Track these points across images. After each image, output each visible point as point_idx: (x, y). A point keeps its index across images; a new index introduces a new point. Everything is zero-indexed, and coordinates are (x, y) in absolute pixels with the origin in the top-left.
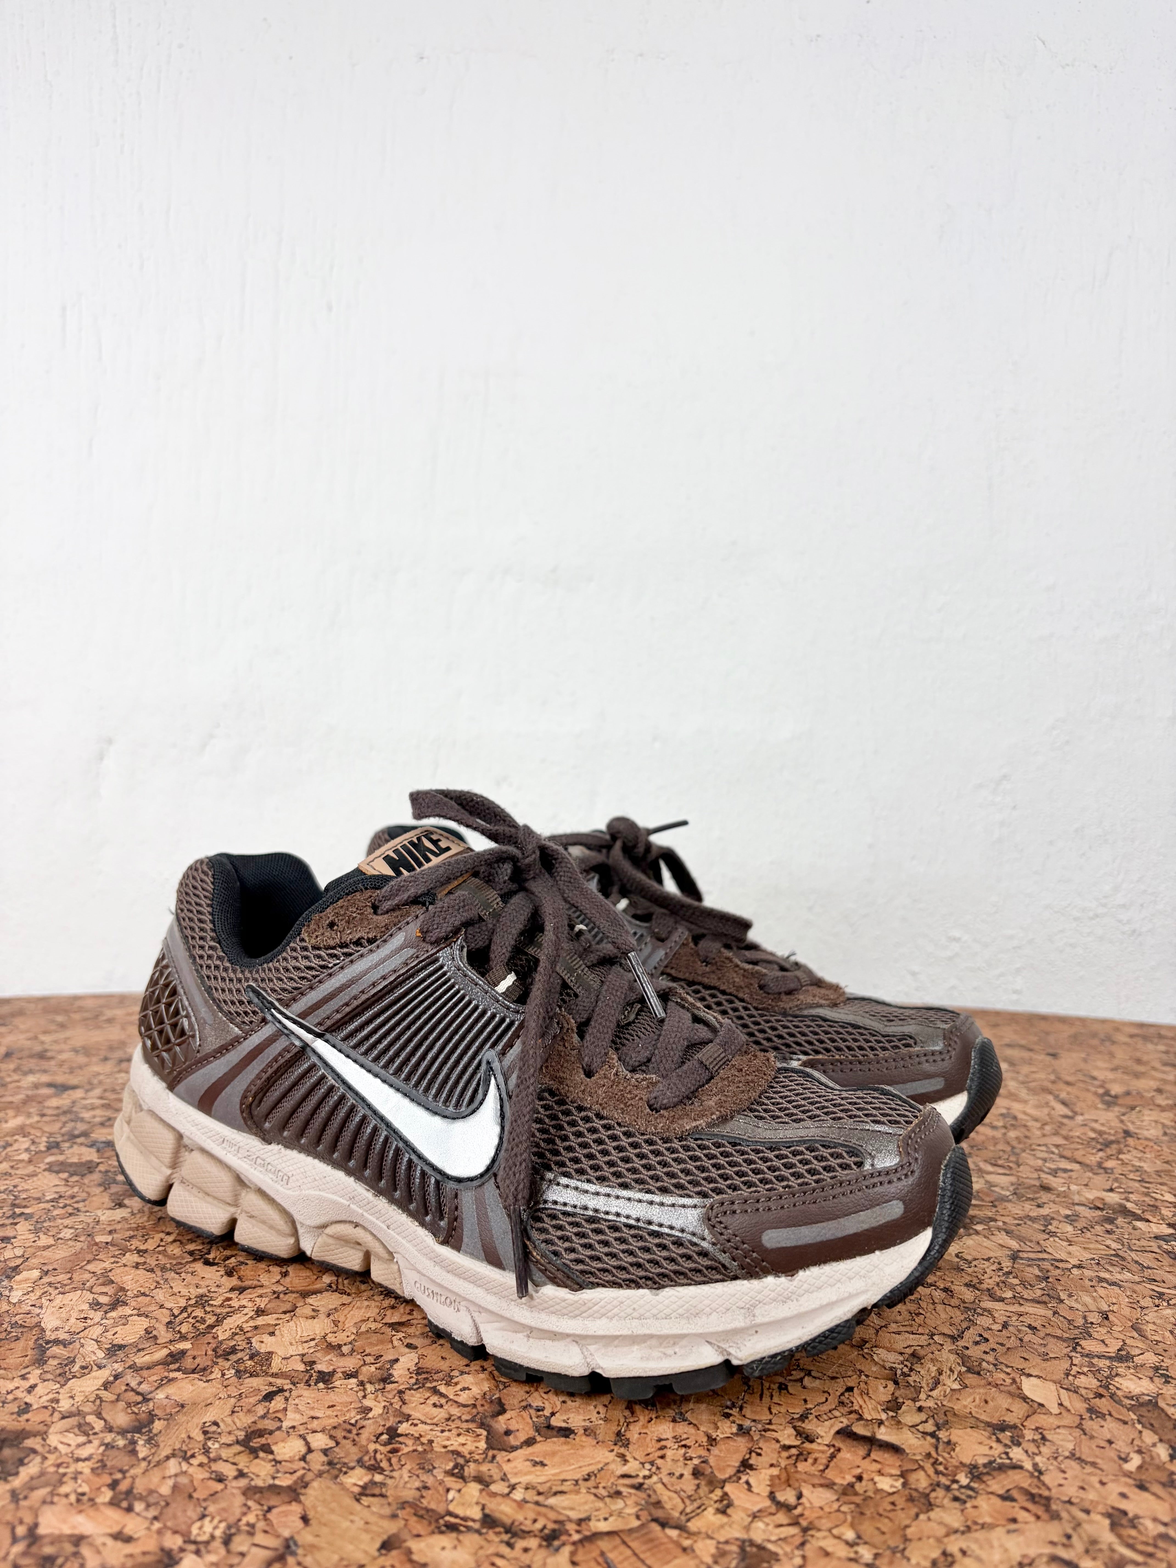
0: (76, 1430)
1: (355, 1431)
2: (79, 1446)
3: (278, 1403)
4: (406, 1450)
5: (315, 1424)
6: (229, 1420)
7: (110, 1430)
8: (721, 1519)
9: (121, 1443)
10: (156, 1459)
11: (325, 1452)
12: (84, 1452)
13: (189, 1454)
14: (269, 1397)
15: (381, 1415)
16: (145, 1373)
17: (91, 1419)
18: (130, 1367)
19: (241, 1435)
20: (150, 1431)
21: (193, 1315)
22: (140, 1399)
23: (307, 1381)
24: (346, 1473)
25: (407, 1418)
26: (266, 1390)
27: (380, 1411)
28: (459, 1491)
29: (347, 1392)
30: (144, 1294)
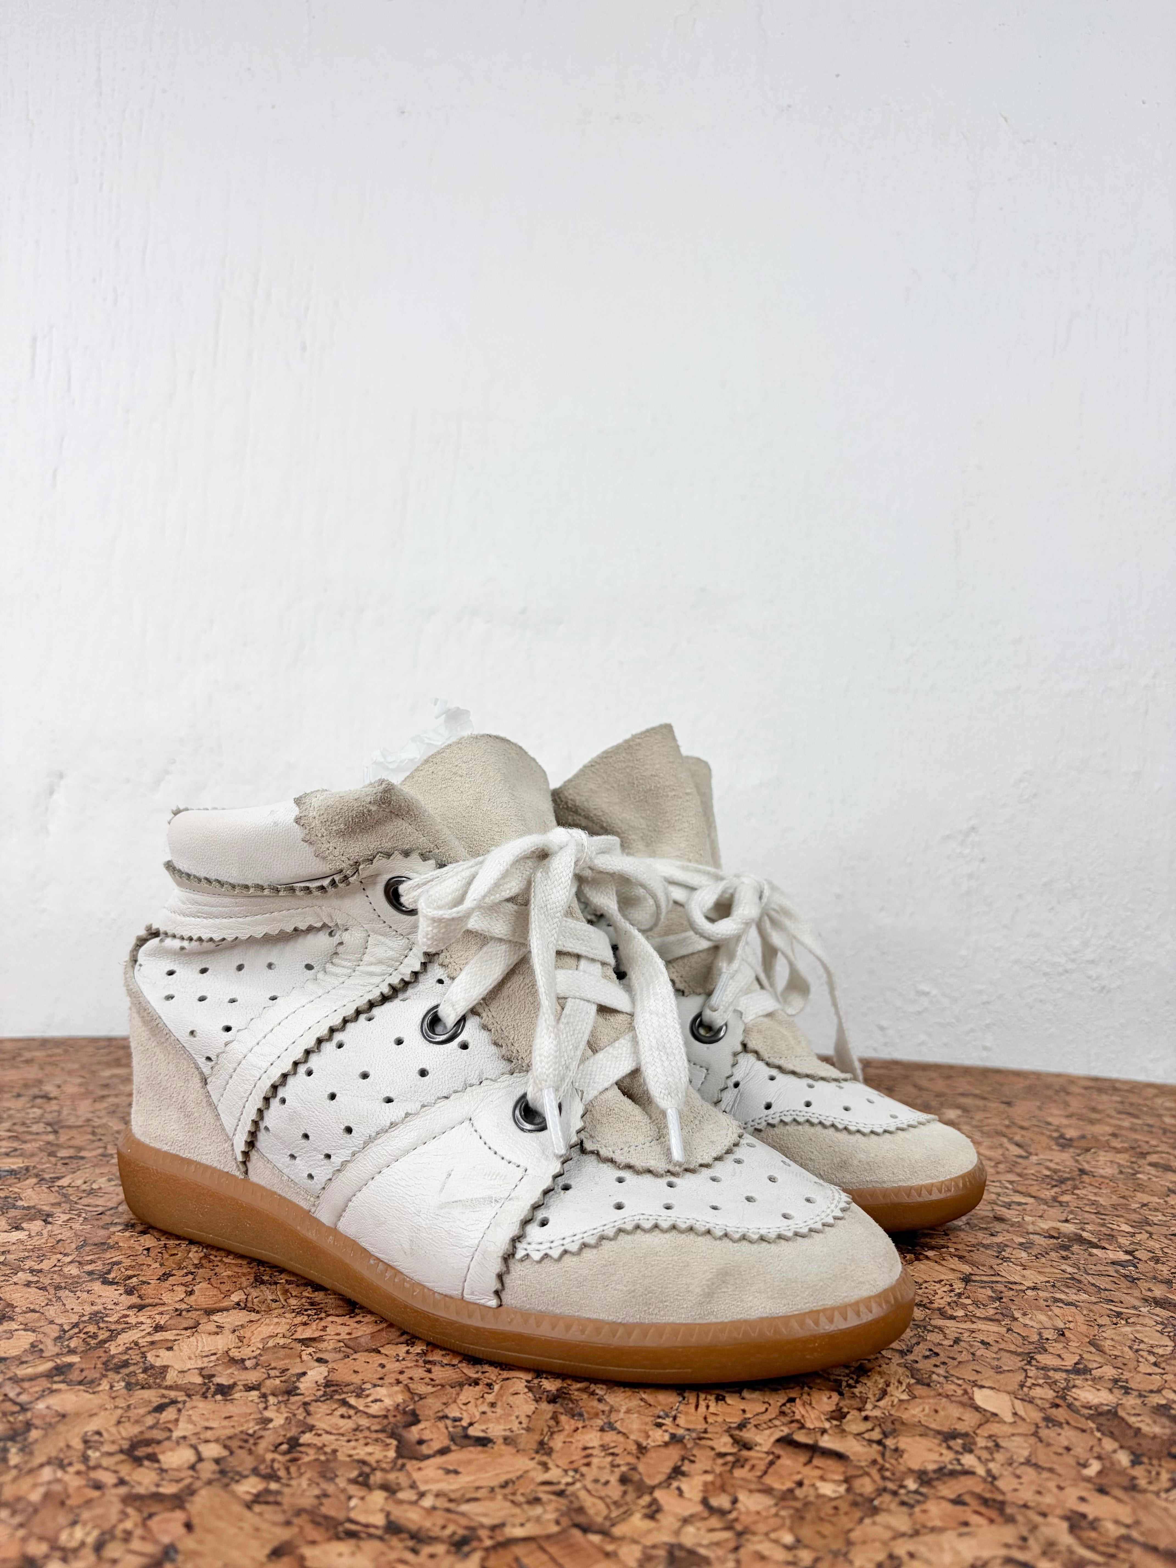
1: (251, 1441)
3: (169, 1414)
4: (306, 1459)
5: (209, 1435)
6: (114, 1430)
8: (649, 1524)
10: (29, 1466)
11: (217, 1461)
13: (66, 1462)
14: (160, 1408)
15: (282, 1426)
16: (26, 1385)
18: (10, 1379)
19: (126, 1445)
20: (25, 1439)
21: (85, 1330)
22: (17, 1408)
23: (203, 1393)
24: (237, 1481)
25: (311, 1428)
26: (157, 1401)
27: (282, 1422)
28: (362, 1498)
29: (246, 1404)
30: (34, 1311)
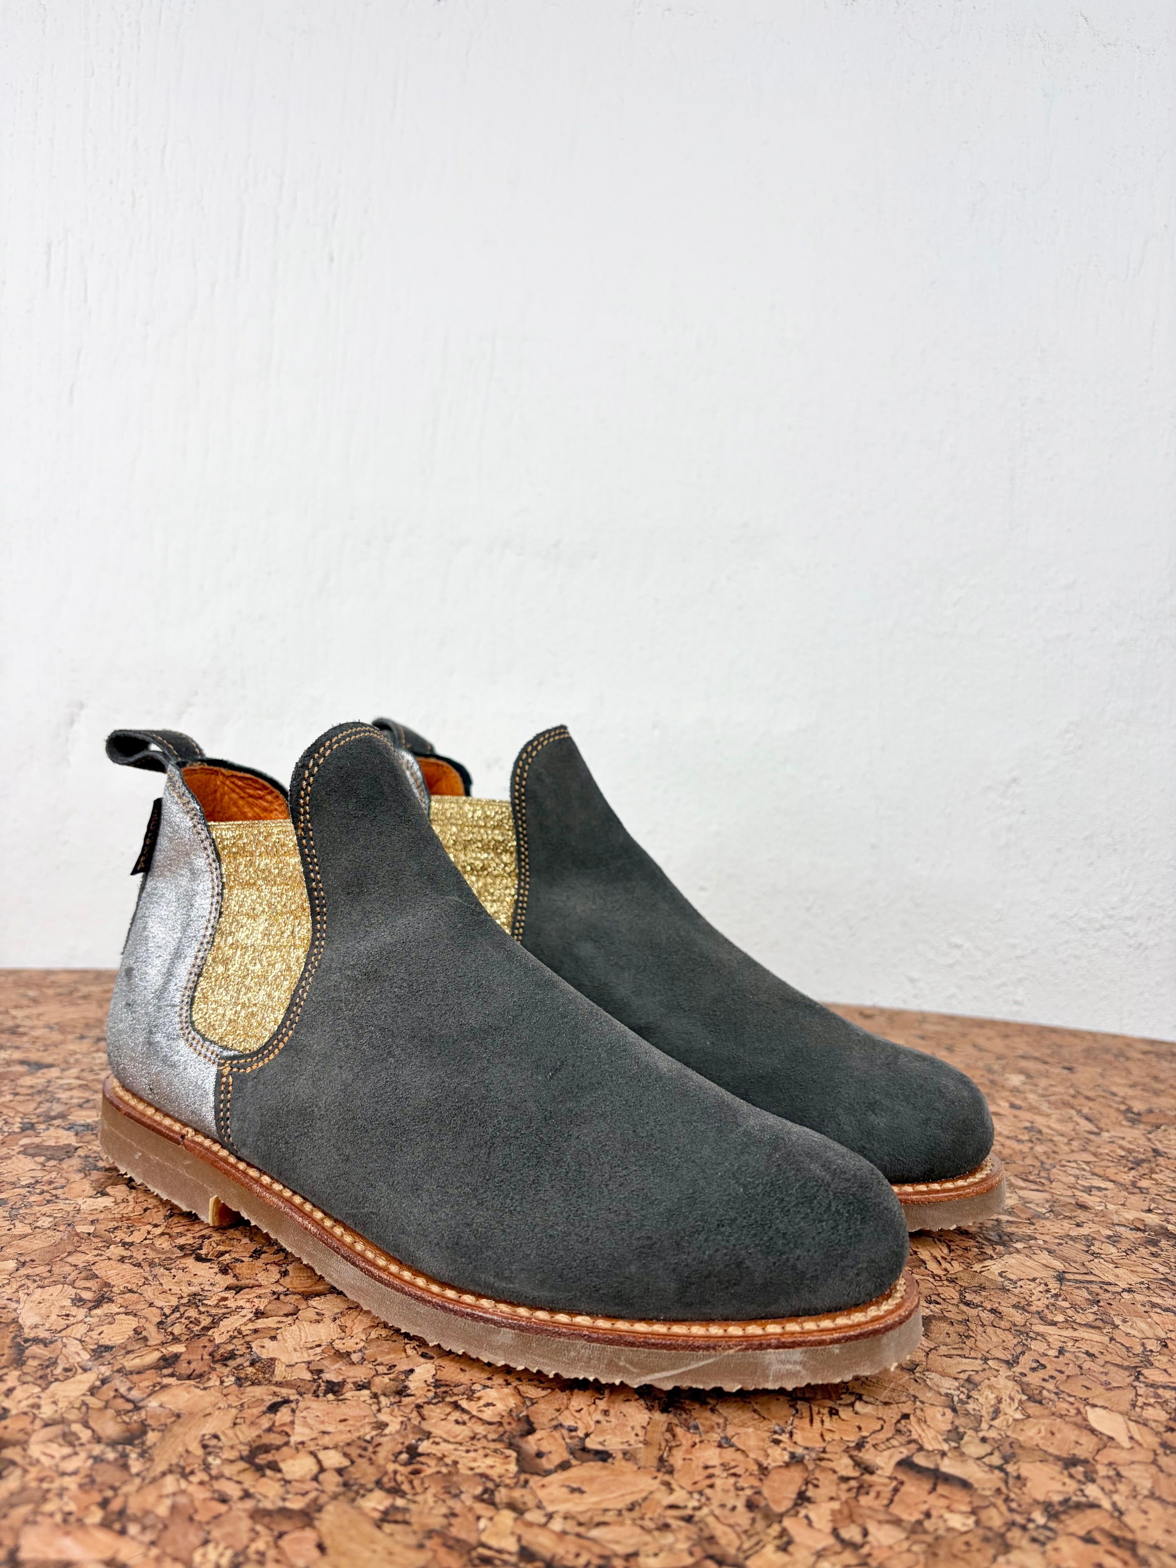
0: (61, 1440)
1: (371, 1449)
2: (64, 1458)
3: (284, 1415)
4: (429, 1471)
5: (326, 1440)
6: (230, 1433)
7: (98, 1440)
8: (783, 1558)
9: (111, 1455)
10: (152, 1474)
11: (340, 1471)
12: (70, 1466)
13: (188, 1470)
14: (274, 1408)
15: (399, 1431)
16: (135, 1378)
17: (76, 1428)
18: (119, 1371)
19: (245, 1451)
20: (143, 1443)
21: (186, 1315)
22: (130, 1406)
23: (315, 1392)
24: (363, 1496)
25: (428, 1435)
26: (270, 1400)
27: (398, 1427)
28: (491, 1519)
29: (358, 1405)
30: (131, 1291)
